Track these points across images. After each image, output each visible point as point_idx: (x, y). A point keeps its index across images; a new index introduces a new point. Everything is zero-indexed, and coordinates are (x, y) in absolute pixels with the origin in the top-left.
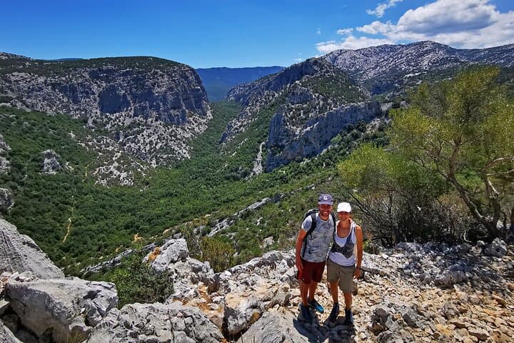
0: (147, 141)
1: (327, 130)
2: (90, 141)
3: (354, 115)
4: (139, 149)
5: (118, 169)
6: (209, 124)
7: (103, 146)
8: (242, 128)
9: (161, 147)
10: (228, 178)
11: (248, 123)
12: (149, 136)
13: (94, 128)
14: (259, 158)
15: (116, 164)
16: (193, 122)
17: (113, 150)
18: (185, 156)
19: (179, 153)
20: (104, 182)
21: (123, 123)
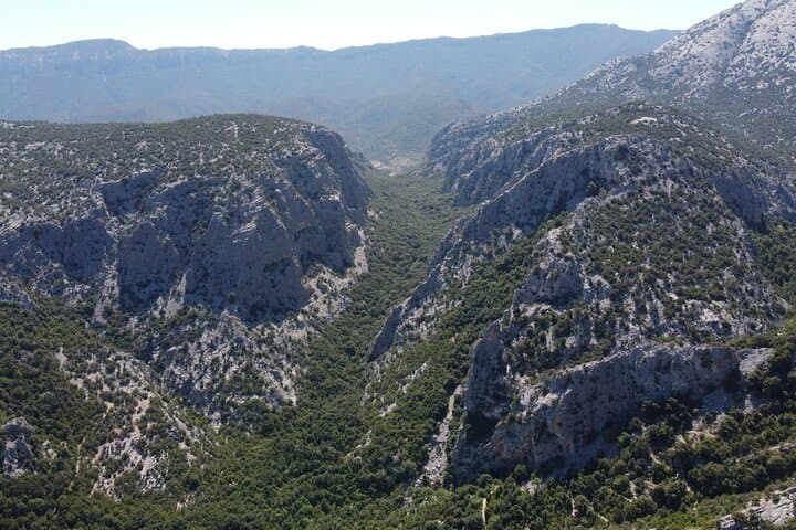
0: (208, 359)
1: (595, 405)
2: (95, 369)
3: (663, 378)
4: (189, 382)
5: (139, 447)
6: (354, 293)
7: (117, 383)
8: (423, 326)
9: (236, 378)
10: (364, 485)
11: (438, 314)
12: (212, 347)
13: (105, 327)
14: (443, 435)
15: (136, 435)
16: (318, 292)
17: (135, 393)
18: (286, 397)
19: (272, 391)
20: (109, 484)
21: (162, 313)
